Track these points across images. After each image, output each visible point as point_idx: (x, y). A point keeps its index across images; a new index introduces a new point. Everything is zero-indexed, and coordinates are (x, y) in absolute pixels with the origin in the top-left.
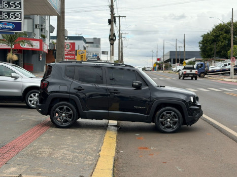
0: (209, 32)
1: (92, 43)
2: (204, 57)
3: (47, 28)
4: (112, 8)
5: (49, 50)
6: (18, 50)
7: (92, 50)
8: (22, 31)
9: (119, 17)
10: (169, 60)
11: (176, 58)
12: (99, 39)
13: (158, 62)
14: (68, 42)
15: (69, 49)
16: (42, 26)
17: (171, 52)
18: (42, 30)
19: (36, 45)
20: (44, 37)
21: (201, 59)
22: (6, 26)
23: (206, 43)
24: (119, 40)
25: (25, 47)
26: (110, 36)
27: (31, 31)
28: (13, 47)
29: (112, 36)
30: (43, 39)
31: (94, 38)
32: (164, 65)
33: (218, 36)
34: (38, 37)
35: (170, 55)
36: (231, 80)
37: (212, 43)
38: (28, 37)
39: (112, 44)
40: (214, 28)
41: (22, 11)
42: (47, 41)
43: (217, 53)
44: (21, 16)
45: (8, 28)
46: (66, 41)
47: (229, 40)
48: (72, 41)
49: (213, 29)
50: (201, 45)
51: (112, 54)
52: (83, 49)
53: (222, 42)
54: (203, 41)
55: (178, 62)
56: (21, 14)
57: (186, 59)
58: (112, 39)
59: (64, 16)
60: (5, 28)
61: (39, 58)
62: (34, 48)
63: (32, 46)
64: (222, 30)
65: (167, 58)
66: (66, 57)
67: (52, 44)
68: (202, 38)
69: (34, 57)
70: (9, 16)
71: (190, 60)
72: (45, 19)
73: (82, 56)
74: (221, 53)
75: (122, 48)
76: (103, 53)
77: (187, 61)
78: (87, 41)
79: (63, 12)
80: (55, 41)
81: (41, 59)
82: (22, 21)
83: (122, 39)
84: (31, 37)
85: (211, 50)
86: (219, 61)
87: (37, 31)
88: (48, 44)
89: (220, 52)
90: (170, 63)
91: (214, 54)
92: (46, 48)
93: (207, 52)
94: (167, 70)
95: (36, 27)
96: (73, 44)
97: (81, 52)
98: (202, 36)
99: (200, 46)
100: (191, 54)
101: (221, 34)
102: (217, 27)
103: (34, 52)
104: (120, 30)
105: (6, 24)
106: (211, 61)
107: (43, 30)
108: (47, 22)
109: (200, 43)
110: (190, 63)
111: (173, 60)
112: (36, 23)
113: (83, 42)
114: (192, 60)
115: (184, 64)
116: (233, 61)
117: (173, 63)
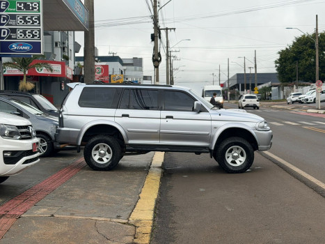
0: (288, 48)
1: (131, 64)
2: (283, 82)
3: (71, 47)
4: (155, 19)
5: (73, 75)
6: (33, 76)
7: (131, 74)
8: (42, 53)
9: (167, 29)
10: (236, 86)
11: (245, 82)
12: (141, 59)
14: (99, 64)
15: (101, 74)
16: (64, 43)
17: (238, 75)
18: (64, 48)
19: (57, 69)
20: (67, 58)
21: (279, 83)
22: (21, 48)
23: (285, 62)
24: (167, 60)
25: (42, 72)
26: (153, 56)
27: (49, 50)
29: (156, 56)
30: (65, 61)
31: (134, 58)
32: (229, 93)
33: (300, 53)
34: (59, 58)
35: (238, 79)
36: (316, 111)
37: (293, 61)
38: (47, 60)
39: (156, 67)
40: (295, 41)
41: (41, 27)
42: (72, 64)
43: (300, 75)
44: (40, 34)
45: (24, 50)
46: (96, 63)
48: (104, 63)
49: (294, 43)
50: (278, 65)
52: (118, 73)
53: (307, 60)
54: (280, 60)
55: (248, 88)
56: (39, 31)
57: (259, 84)
58: (156, 60)
59: (93, 31)
60: (21, 50)
61: (61, 87)
62: (54, 73)
63: (52, 70)
64: (305, 44)
65: (235, 83)
67: (77, 68)
68: (279, 55)
69: (54, 86)
70: (25, 35)
71: (264, 85)
72: (67, 35)
74: (305, 76)
75: (171, 72)
76: (145, 78)
77: (260, 87)
78: (124, 62)
79: (91, 25)
80: (82, 63)
81: (63, 89)
82: (41, 41)
83: (172, 58)
84: (50, 59)
85: (292, 70)
86: (304, 85)
87: (58, 51)
88: (73, 69)
89: (304, 73)
90: (237, 89)
91: (295, 76)
92: (70, 73)
93: (287, 74)
94: (234, 99)
95: (56, 44)
96: (106, 67)
97: (117, 77)
98: (279, 53)
99: (276, 66)
100: (265, 77)
101: (305, 50)
102: (299, 40)
103: (53, 79)
104: (167, 47)
105: (21, 45)
106: (293, 86)
107: (66, 50)
108: (71, 38)
109: (276, 62)
110: (265, 90)
111: (243, 85)
112: (55, 40)
113: (118, 64)
114: (267, 85)
115: (256, 92)
116: (319, 85)
117: (243, 90)
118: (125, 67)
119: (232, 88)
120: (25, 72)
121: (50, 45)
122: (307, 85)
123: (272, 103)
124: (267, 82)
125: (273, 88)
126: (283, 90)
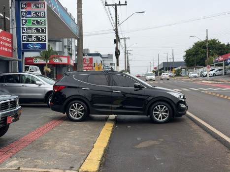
1: (107, 58)
2: (188, 66)
3: (73, 48)
5: (74, 64)
6: (52, 64)
7: (107, 62)
8: (47, 49)
9: (125, 38)
10: (163, 69)
12: (112, 55)
13: (155, 70)
14: (87, 57)
15: (88, 63)
16: (69, 46)
17: (164, 63)
19: (65, 60)
20: (71, 54)
21: (186, 67)
22: (35, 46)
23: (189, 56)
24: (125, 55)
25: (57, 62)
27: (61, 50)
28: (48, 62)
30: (70, 56)
32: (159, 72)
33: (197, 51)
34: (66, 54)
35: (163, 65)
36: (207, 82)
37: (193, 56)
38: (59, 54)
39: (117, 58)
40: (194, 45)
42: (74, 57)
43: (197, 63)
47: (206, 53)
48: (90, 57)
51: (118, 65)
52: (100, 62)
54: (186, 55)
55: (169, 70)
57: (175, 68)
61: (68, 70)
62: (63, 62)
63: (61, 61)
64: (200, 47)
65: (162, 67)
66: (84, 68)
69: (64, 69)
71: (178, 68)
72: (71, 42)
73: (99, 68)
75: (128, 61)
76: (111, 64)
77: (176, 69)
78: (103, 57)
83: (128, 54)
84: (61, 55)
85: (193, 61)
86: (199, 68)
87: (66, 51)
88: (74, 60)
89: (199, 62)
92: (72, 63)
93: (190, 62)
95: (65, 47)
96: (91, 59)
97: (98, 64)
99: (184, 59)
100: (179, 64)
101: (200, 50)
102: (196, 44)
103: (64, 65)
104: (125, 48)
106: (193, 69)
107: (70, 50)
108: (73, 44)
109: (184, 57)
110: (178, 70)
111: (166, 68)
112: (65, 45)
113: (99, 57)
114: (179, 68)
115: (173, 72)
116: (208, 68)
117: (166, 71)
118: (104, 59)
119: (160, 70)
120: (47, 62)
121: (61, 47)
122: (201, 68)
123: (182, 77)
124: (179, 66)
125: (182, 70)
126: (188, 70)
